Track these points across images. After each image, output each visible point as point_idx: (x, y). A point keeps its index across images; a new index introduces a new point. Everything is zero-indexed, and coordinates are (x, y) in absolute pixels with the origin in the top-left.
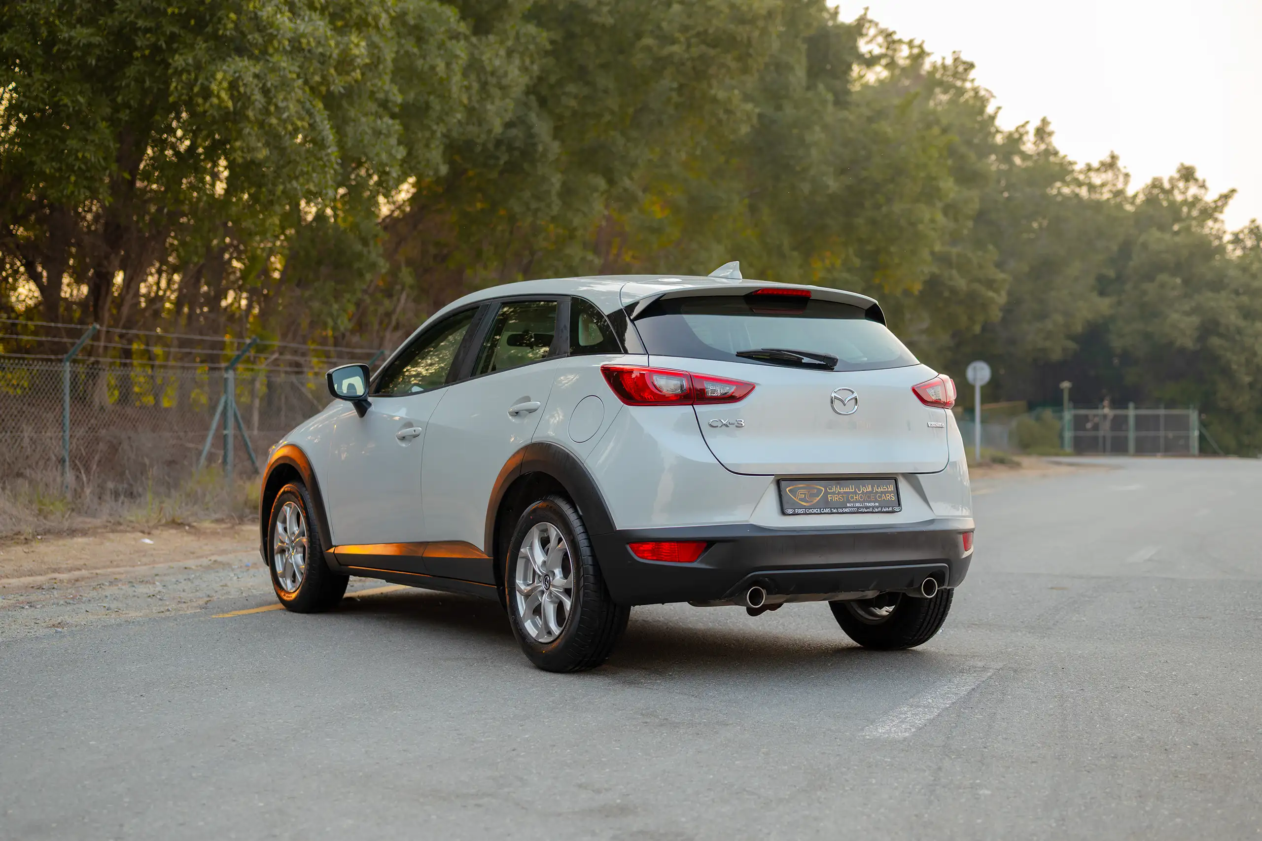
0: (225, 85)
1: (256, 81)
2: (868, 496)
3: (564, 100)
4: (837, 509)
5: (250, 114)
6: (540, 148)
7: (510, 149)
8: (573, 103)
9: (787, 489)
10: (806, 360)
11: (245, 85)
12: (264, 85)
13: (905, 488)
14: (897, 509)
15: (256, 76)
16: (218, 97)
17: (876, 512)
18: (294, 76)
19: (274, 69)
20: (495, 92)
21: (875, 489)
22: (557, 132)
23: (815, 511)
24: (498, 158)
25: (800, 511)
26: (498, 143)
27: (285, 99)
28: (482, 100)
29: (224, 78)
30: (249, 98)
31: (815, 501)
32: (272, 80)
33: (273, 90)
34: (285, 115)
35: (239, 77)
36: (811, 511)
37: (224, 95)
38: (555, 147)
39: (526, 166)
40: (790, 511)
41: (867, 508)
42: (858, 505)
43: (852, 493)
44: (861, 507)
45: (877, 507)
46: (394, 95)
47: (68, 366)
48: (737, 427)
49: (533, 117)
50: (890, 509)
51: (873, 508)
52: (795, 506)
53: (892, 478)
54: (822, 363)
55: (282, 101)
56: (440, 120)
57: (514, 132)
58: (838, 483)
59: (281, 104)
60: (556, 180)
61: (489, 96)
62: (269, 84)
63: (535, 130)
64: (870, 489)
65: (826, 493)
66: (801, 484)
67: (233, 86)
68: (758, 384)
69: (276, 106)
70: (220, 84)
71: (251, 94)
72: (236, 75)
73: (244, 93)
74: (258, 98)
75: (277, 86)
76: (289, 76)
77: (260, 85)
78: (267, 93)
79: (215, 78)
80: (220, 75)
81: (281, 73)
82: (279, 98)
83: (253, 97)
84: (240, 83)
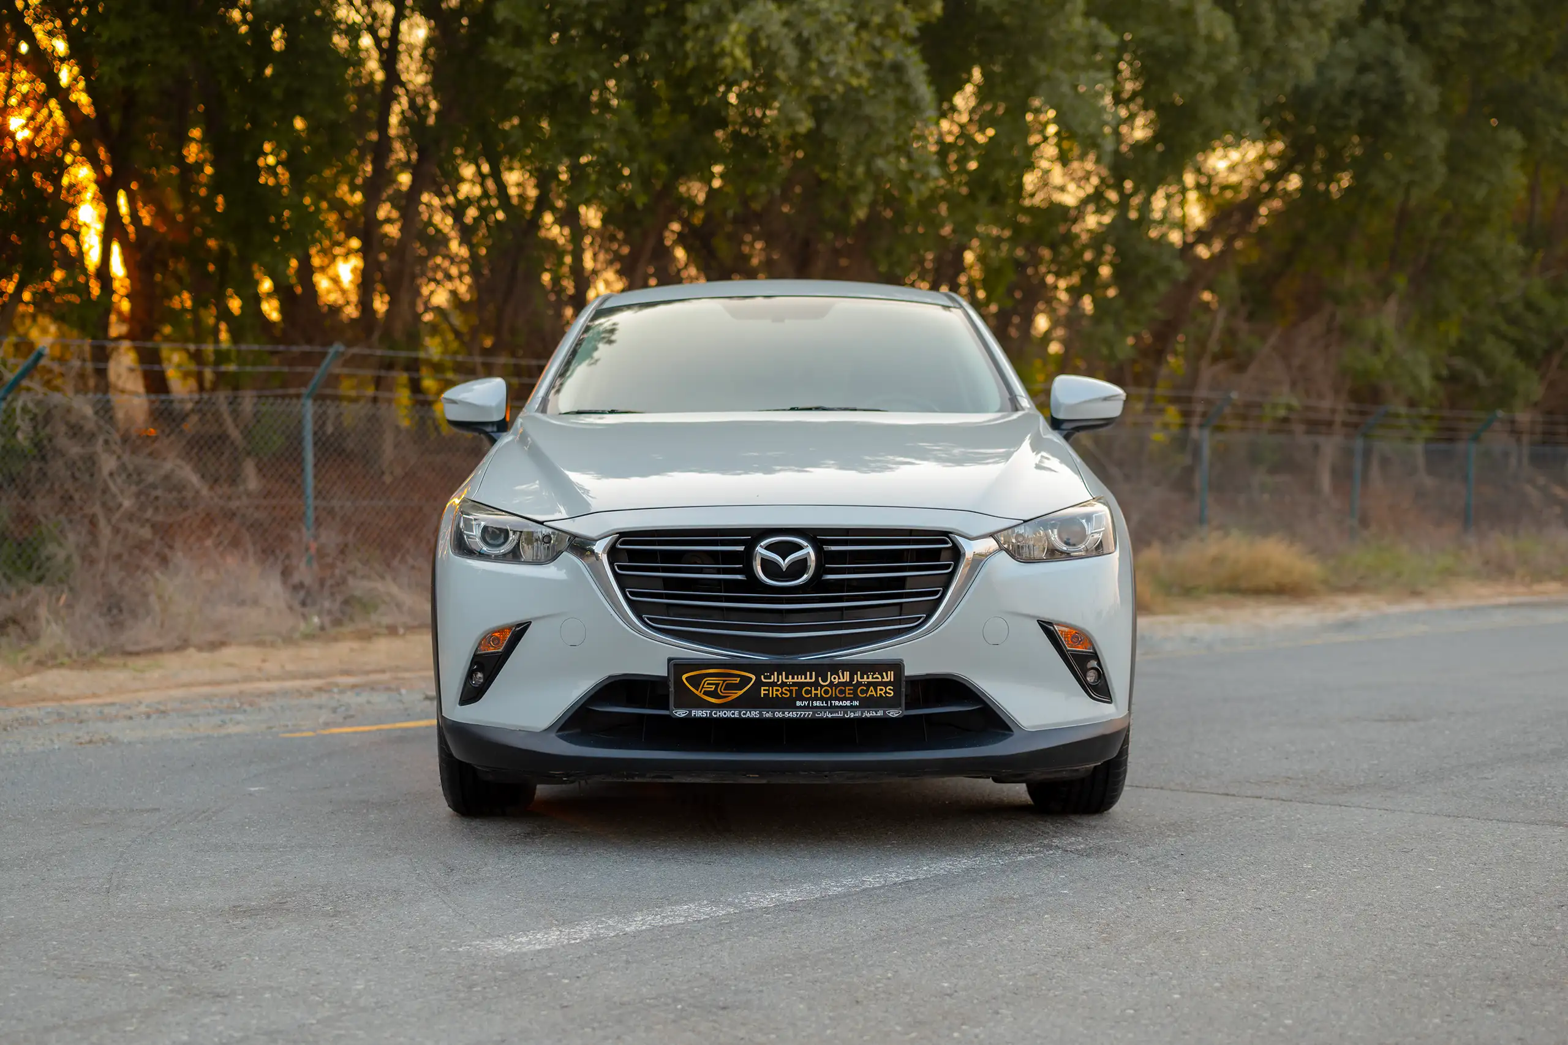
0: (741, 38)
1: (785, 31)
3: (1448, 29)
5: (781, 75)
6: (1410, 98)
7: (1365, 101)
8: (1459, 31)
11: (769, 37)
12: (800, 35)
15: (786, 23)
16: (731, 55)
18: (844, 19)
19: (814, 12)
20: (1303, 23)
22: (1441, 75)
24: (1346, 116)
26: (1349, 95)
27: (832, 51)
28: (1280, 37)
29: (738, 32)
30: (775, 53)
32: (809, 28)
33: (814, 41)
37: (738, 52)
38: (1433, 94)
39: (1391, 125)
47: (309, 408)
49: (1399, 55)
55: (828, 54)
56: (1205, 68)
57: (1370, 78)
59: (825, 59)
60: (1438, 140)
61: (1292, 28)
62: (806, 34)
63: (1403, 73)
67: (753, 39)
69: (821, 64)
70: (734, 38)
71: (779, 49)
72: (756, 25)
73: (769, 47)
74: (791, 53)
75: (817, 35)
76: (835, 20)
77: (792, 35)
78: (803, 45)
79: (727, 32)
80: (733, 28)
81: (822, 17)
82: (822, 51)
83: (782, 52)
84: (762, 35)
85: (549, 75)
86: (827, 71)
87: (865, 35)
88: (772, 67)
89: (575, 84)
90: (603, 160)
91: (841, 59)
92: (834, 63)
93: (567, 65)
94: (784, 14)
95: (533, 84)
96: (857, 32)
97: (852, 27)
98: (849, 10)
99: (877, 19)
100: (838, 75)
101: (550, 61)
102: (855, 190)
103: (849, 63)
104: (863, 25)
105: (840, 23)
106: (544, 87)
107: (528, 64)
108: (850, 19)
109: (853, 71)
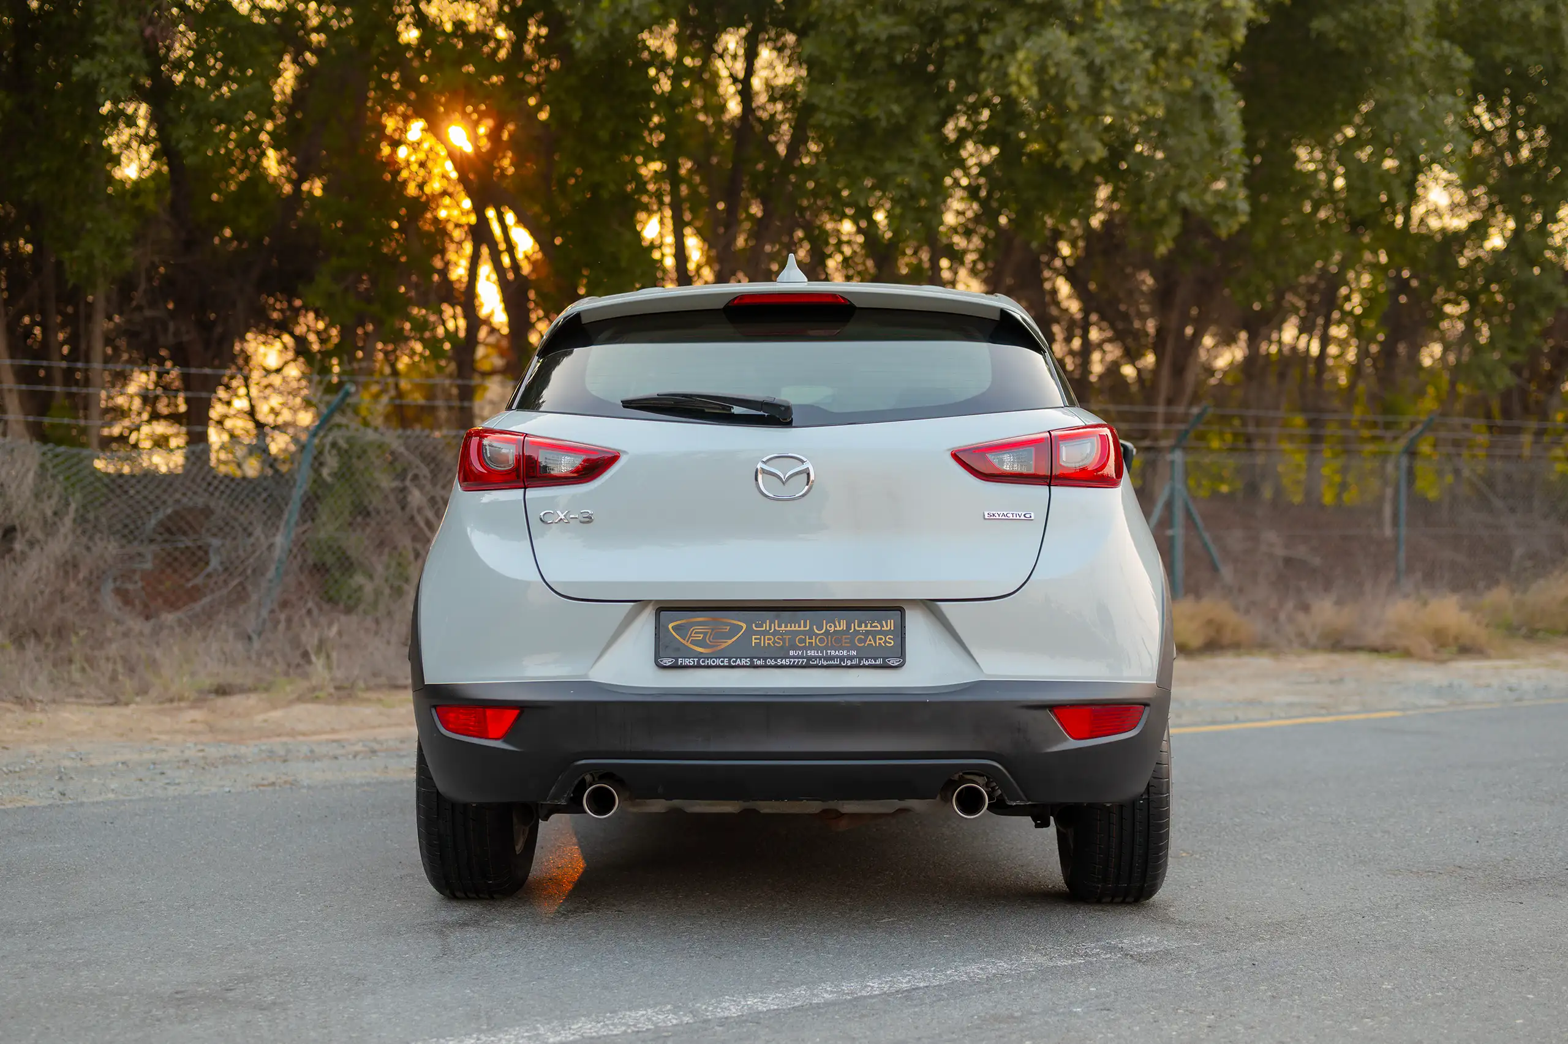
0: (1027, 66)
1: (1075, 59)
2: (836, 640)
4: (765, 659)
5: (1072, 104)
9: (670, 626)
10: (737, 410)
11: (1057, 64)
12: (1092, 63)
13: (917, 625)
14: (893, 662)
15: (1077, 51)
16: (1019, 83)
17: (847, 667)
18: (1139, 46)
19: (1107, 40)
21: (855, 627)
23: (718, 662)
25: (687, 662)
27: (1126, 79)
29: (1026, 59)
30: (1065, 82)
31: (724, 645)
32: (1100, 55)
33: (1108, 69)
34: (1127, 101)
35: (1049, 55)
36: (710, 662)
37: (1024, 80)
40: (668, 662)
41: (832, 658)
42: (811, 653)
43: (804, 633)
44: (816, 658)
45: (851, 658)
46: (1458, 60)
48: (581, 522)
50: (879, 662)
51: (842, 658)
52: (681, 651)
53: (895, 608)
54: (761, 413)
55: (1121, 82)
58: (777, 617)
59: (1119, 87)
62: (1098, 61)
64: (843, 626)
65: (750, 632)
66: (701, 617)
67: (1040, 70)
68: (625, 452)
69: (1114, 91)
70: (1020, 66)
71: (1069, 76)
72: (1045, 52)
73: (1057, 74)
74: (1082, 83)
75: (1112, 64)
76: (1129, 47)
77: (1084, 63)
78: (1095, 72)
79: (1015, 58)
80: (1021, 55)
81: (1116, 45)
82: (1116, 78)
83: (1073, 80)
84: (1050, 63)
85: (854, 111)
86: (1122, 99)
87: (1163, 63)
88: (1062, 96)
89: (877, 119)
90: (906, 194)
91: (1135, 87)
92: (1126, 92)
93: (869, 100)
94: (1074, 42)
95: (836, 119)
96: (1155, 59)
97: (1148, 54)
98: (1145, 38)
99: (1174, 46)
100: (1133, 103)
101: (854, 95)
102: (1161, 223)
103: (1146, 92)
104: (1160, 53)
105: (1135, 51)
106: (846, 122)
107: (831, 99)
108: (1146, 46)
109: (1150, 100)
